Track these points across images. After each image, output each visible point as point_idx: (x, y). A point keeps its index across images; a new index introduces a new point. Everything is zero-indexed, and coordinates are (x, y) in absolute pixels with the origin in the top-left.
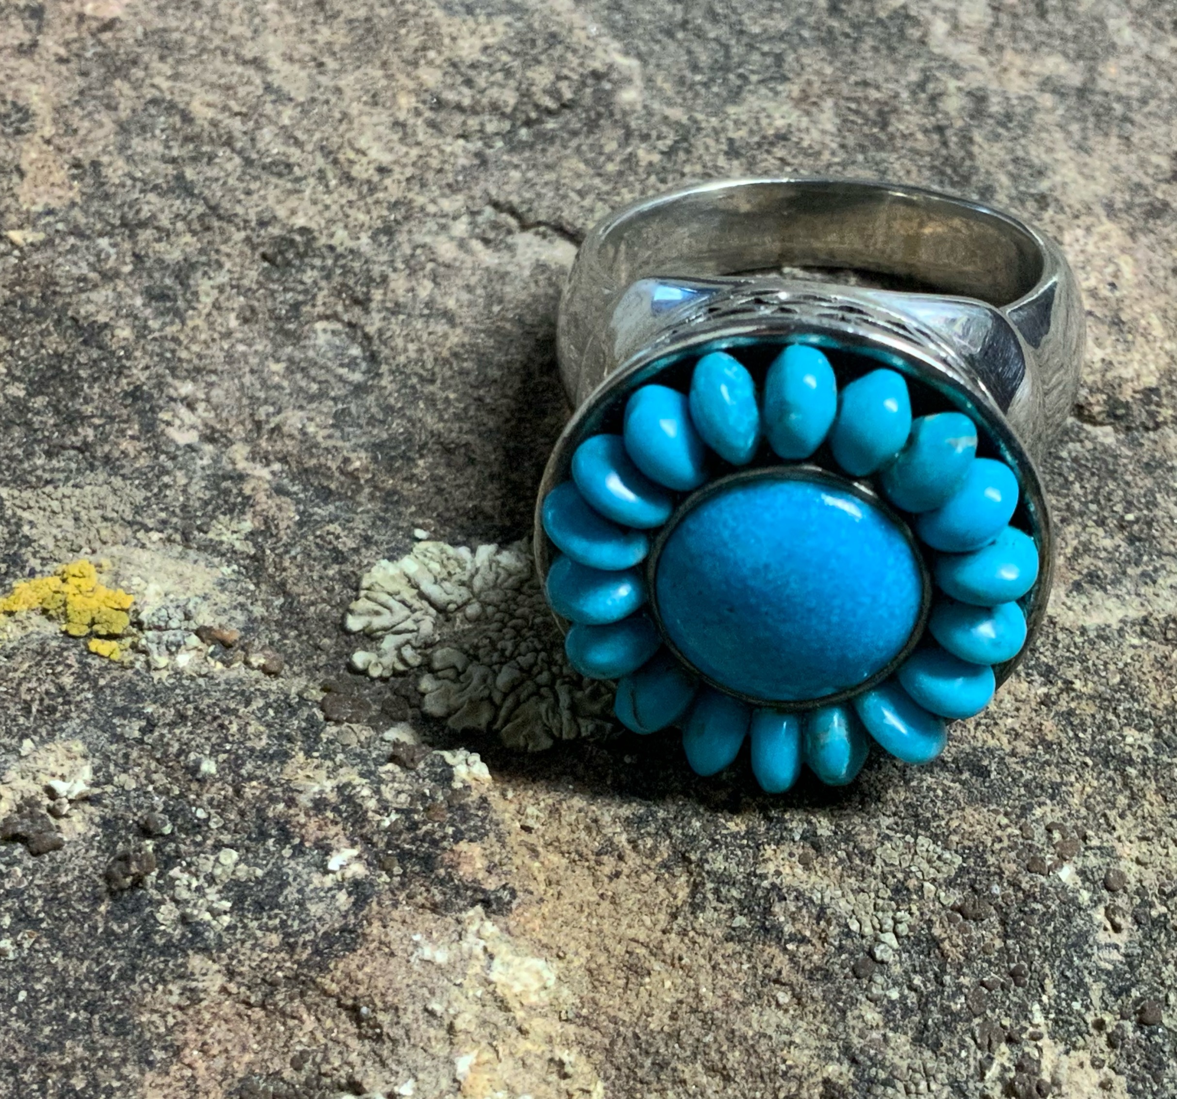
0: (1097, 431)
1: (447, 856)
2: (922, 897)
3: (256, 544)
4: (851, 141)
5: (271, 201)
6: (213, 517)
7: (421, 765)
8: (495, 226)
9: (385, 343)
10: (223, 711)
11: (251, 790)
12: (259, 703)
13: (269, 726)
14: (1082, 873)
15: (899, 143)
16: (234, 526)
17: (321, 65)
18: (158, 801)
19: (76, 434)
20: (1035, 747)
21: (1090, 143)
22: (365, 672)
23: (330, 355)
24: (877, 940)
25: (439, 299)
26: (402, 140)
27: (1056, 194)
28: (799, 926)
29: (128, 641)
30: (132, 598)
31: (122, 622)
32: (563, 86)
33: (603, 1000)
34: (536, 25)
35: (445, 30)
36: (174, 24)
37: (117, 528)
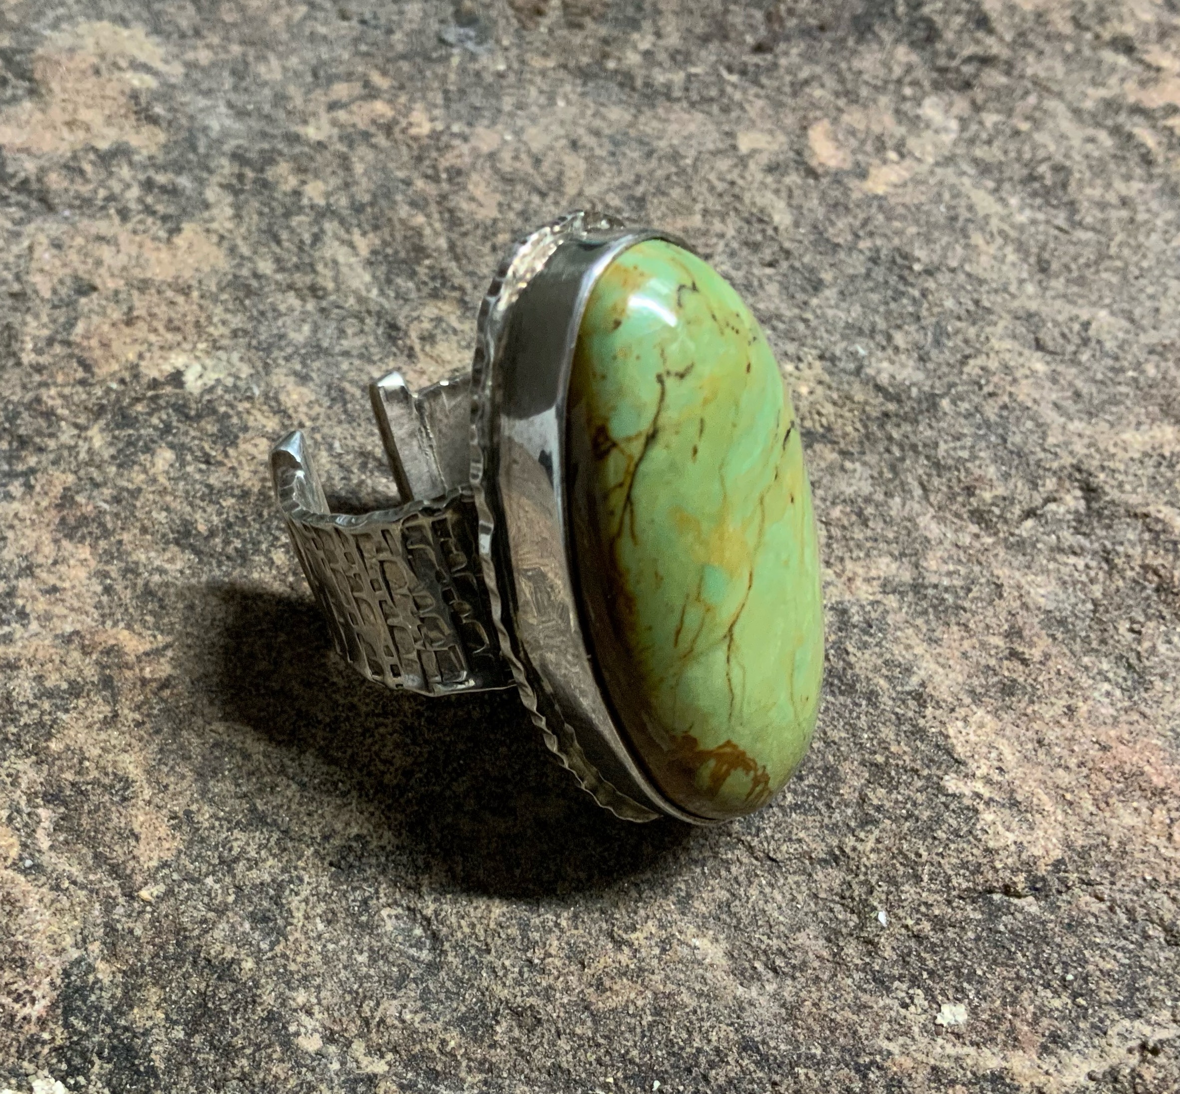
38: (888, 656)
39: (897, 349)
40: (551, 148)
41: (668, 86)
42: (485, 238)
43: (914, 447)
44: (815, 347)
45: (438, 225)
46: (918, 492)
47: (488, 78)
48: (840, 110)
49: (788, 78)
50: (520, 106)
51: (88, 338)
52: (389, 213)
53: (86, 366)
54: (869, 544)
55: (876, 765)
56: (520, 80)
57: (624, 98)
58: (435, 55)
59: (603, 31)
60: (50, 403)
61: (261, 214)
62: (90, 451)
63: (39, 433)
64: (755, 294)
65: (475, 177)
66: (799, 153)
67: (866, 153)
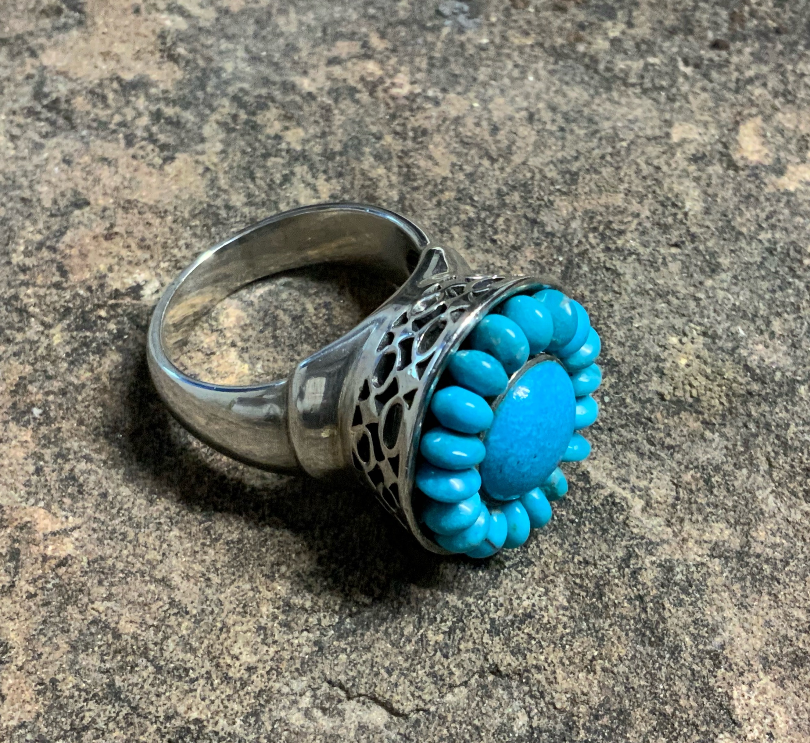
8: (330, 697)
17: (208, 580)
21: (749, 600)
26: (263, 641)
27: (725, 651)
38: (698, 615)
39: (772, 335)
40: (511, 119)
41: (626, 73)
42: (433, 194)
43: (768, 426)
44: (700, 324)
45: (394, 179)
46: (764, 467)
47: (471, 50)
48: (775, 109)
49: (735, 75)
50: (494, 77)
51: (71, 247)
52: (354, 164)
53: (63, 273)
54: (709, 510)
55: (664, 715)
56: (499, 54)
57: (586, 79)
58: (429, 24)
59: (582, 16)
60: (26, 300)
61: (244, 152)
62: (49, 347)
63: (11, 326)
64: (658, 270)
65: (437, 138)
66: (725, 146)
67: (789, 151)
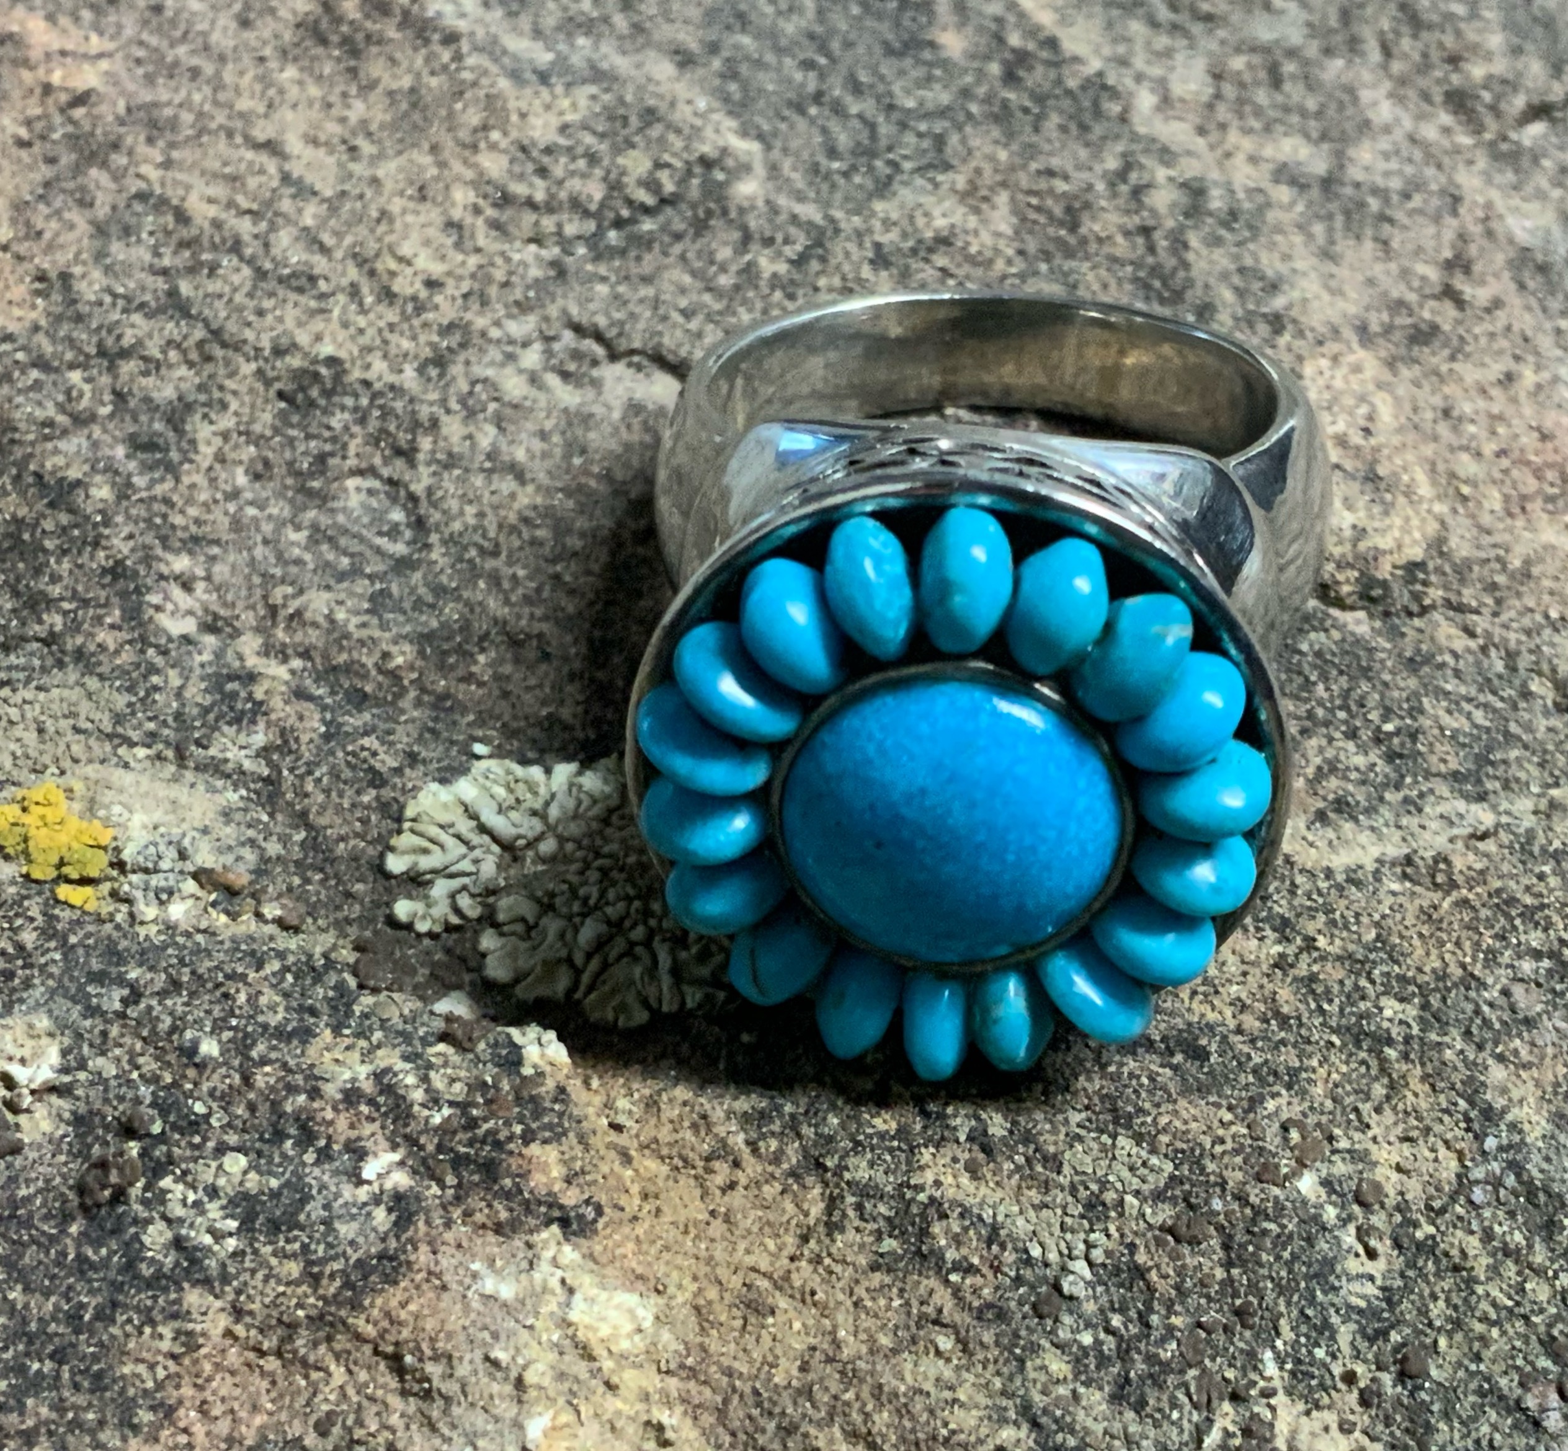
0: (1347, 618)
1: (514, 1162)
2: (1121, 1215)
3: (270, 763)
4: (1032, 246)
5: (290, 323)
6: (215, 728)
7: (482, 1046)
8: (576, 355)
9: (434, 505)
10: (228, 977)
11: (264, 1077)
12: (275, 965)
13: (286, 995)
14: (1326, 1183)
15: (1093, 247)
16: (242, 739)
17: (353, 149)
18: (145, 1091)
19: (40, 622)
20: (1267, 1021)
21: (1338, 248)
22: (409, 927)
23: (366, 520)
24: (1064, 1269)
25: (504, 447)
26: (458, 245)
27: (1293, 313)
28: (964, 1251)
29: (106, 887)
30: (111, 832)
31: (98, 863)
32: (664, 176)
33: (714, 1346)
34: (629, 98)
35: (512, 104)
36: (164, 96)
37: (92, 742)
